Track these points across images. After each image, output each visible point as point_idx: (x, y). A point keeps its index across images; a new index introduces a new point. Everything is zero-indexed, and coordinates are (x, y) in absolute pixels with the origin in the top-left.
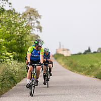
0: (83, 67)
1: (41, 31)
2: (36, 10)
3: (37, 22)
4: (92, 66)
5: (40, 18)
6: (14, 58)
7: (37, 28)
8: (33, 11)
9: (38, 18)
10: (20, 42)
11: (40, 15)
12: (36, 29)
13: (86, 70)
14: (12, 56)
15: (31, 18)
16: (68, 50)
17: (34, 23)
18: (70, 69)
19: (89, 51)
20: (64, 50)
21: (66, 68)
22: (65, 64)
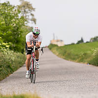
0: (77, 55)
1: (35, 23)
2: (30, 3)
3: (32, 14)
4: (85, 54)
5: (34, 11)
6: (11, 48)
7: (31, 20)
8: (27, 4)
9: (32, 11)
10: (15, 33)
11: (34, 8)
12: (30, 22)
13: (80, 57)
14: (8, 46)
15: (25, 11)
16: (61, 41)
17: (28, 16)
18: (64, 57)
19: (82, 41)
20: (58, 41)
21: (60, 57)
22: (60, 53)
